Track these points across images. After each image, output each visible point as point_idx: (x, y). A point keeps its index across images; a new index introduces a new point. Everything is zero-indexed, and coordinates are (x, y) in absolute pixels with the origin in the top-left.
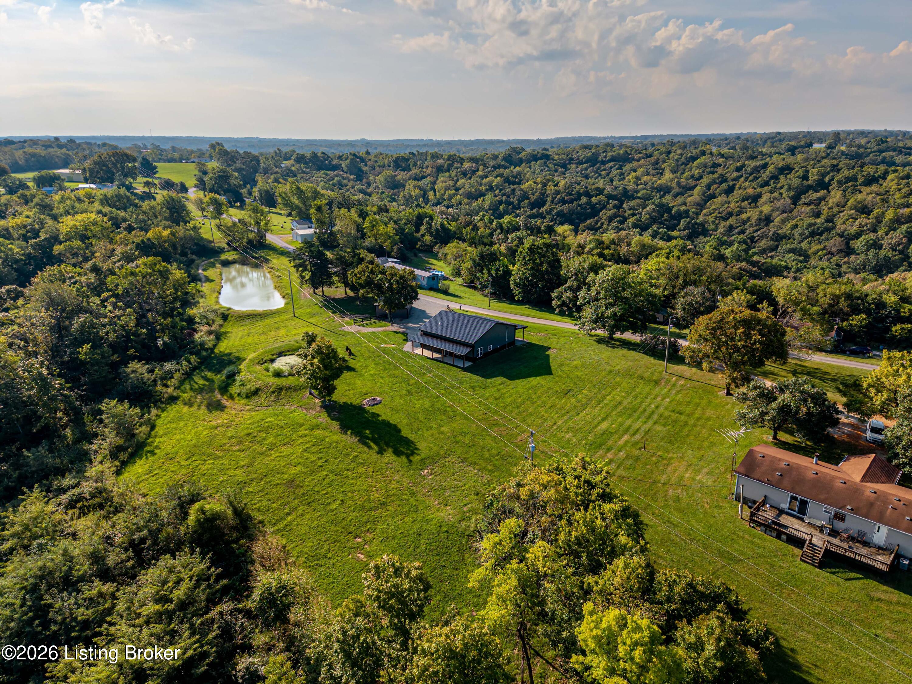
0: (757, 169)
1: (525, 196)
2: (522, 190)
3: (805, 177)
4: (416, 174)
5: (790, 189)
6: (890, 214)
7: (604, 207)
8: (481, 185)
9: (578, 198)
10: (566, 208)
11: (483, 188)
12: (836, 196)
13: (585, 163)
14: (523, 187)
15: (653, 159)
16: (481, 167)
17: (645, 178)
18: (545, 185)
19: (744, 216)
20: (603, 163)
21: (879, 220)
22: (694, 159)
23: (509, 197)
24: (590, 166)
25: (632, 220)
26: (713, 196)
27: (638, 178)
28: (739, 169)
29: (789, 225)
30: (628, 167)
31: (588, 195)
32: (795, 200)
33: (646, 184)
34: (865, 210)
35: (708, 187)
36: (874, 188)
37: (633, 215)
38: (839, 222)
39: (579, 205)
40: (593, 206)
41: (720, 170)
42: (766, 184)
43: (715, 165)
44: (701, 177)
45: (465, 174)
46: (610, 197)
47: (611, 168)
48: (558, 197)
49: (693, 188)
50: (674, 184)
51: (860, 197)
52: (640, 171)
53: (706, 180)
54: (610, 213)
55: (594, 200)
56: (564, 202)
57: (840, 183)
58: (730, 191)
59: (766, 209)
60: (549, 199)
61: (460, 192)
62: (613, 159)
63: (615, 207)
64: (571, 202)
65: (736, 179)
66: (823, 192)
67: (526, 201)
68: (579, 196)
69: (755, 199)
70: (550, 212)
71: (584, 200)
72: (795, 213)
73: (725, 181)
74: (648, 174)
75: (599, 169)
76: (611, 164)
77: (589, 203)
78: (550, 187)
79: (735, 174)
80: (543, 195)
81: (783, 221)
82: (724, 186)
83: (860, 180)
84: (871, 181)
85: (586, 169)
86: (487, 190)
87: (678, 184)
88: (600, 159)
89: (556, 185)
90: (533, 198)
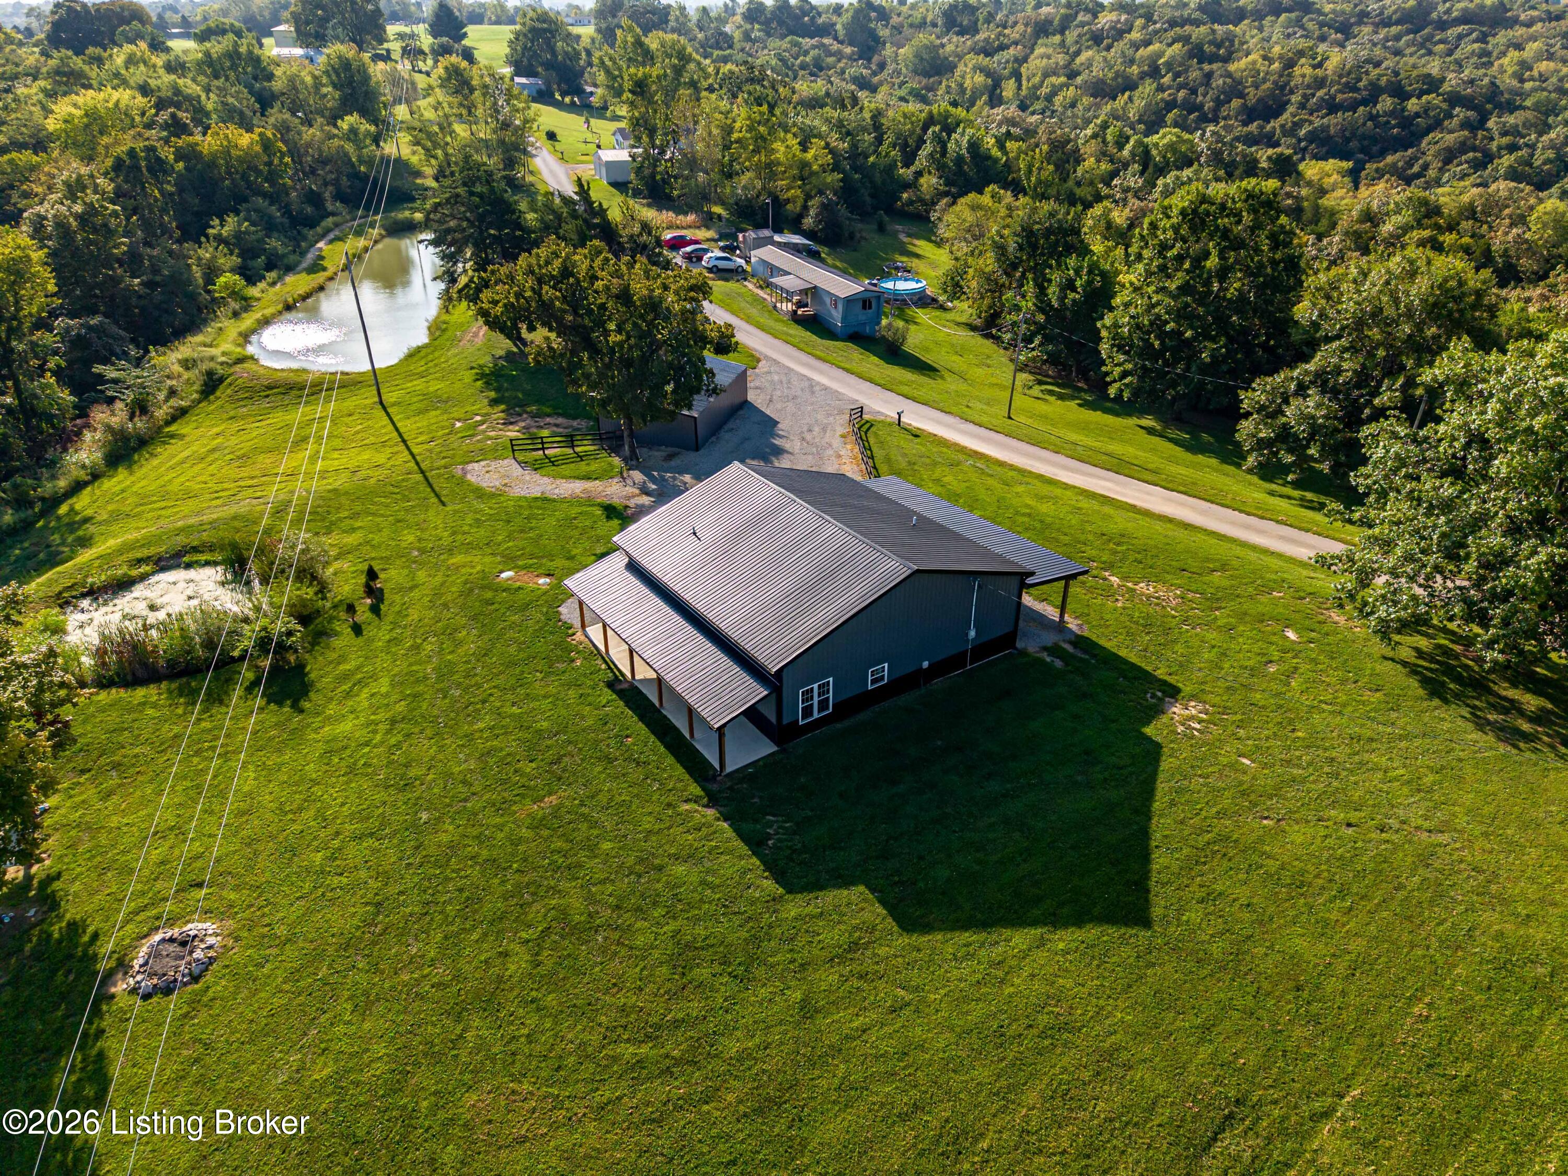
1: (1235, 89)
2: (1229, 75)
4: (987, 40)
7: (1437, 125)
8: (1132, 62)
9: (1372, 98)
10: (1335, 122)
11: (1135, 70)
13: (1397, 23)
14: (1232, 67)
16: (1139, 22)
17: (1544, 66)
18: (1289, 64)
20: (1442, 25)
23: (1194, 91)
24: (1408, 32)
25: (1507, 160)
27: (1525, 66)
30: (1501, 37)
31: (1399, 92)
33: (1543, 78)
37: (1513, 148)
39: (1372, 117)
40: (1406, 122)
45: (1097, 39)
46: (1454, 99)
47: (1460, 37)
48: (1320, 93)
52: (1532, 48)
54: (1450, 139)
55: (1413, 105)
56: (1332, 107)
60: (1296, 98)
61: (1079, 80)
62: (1466, 18)
63: (1466, 125)
64: (1353, 107)
67: (1236, 103)
68: (1375, 92)
70: (1290, 131)
71: (1386, 103)
74: (1550, 57)
75: (1429, 38)
76: (1460, 29)
77: (1398, 113)
80: (1282, 88)
85: (1397, 38)
86: (1143, 76)
88: (1434, 15)
89: (1320, 65)
90: (1253, 95)
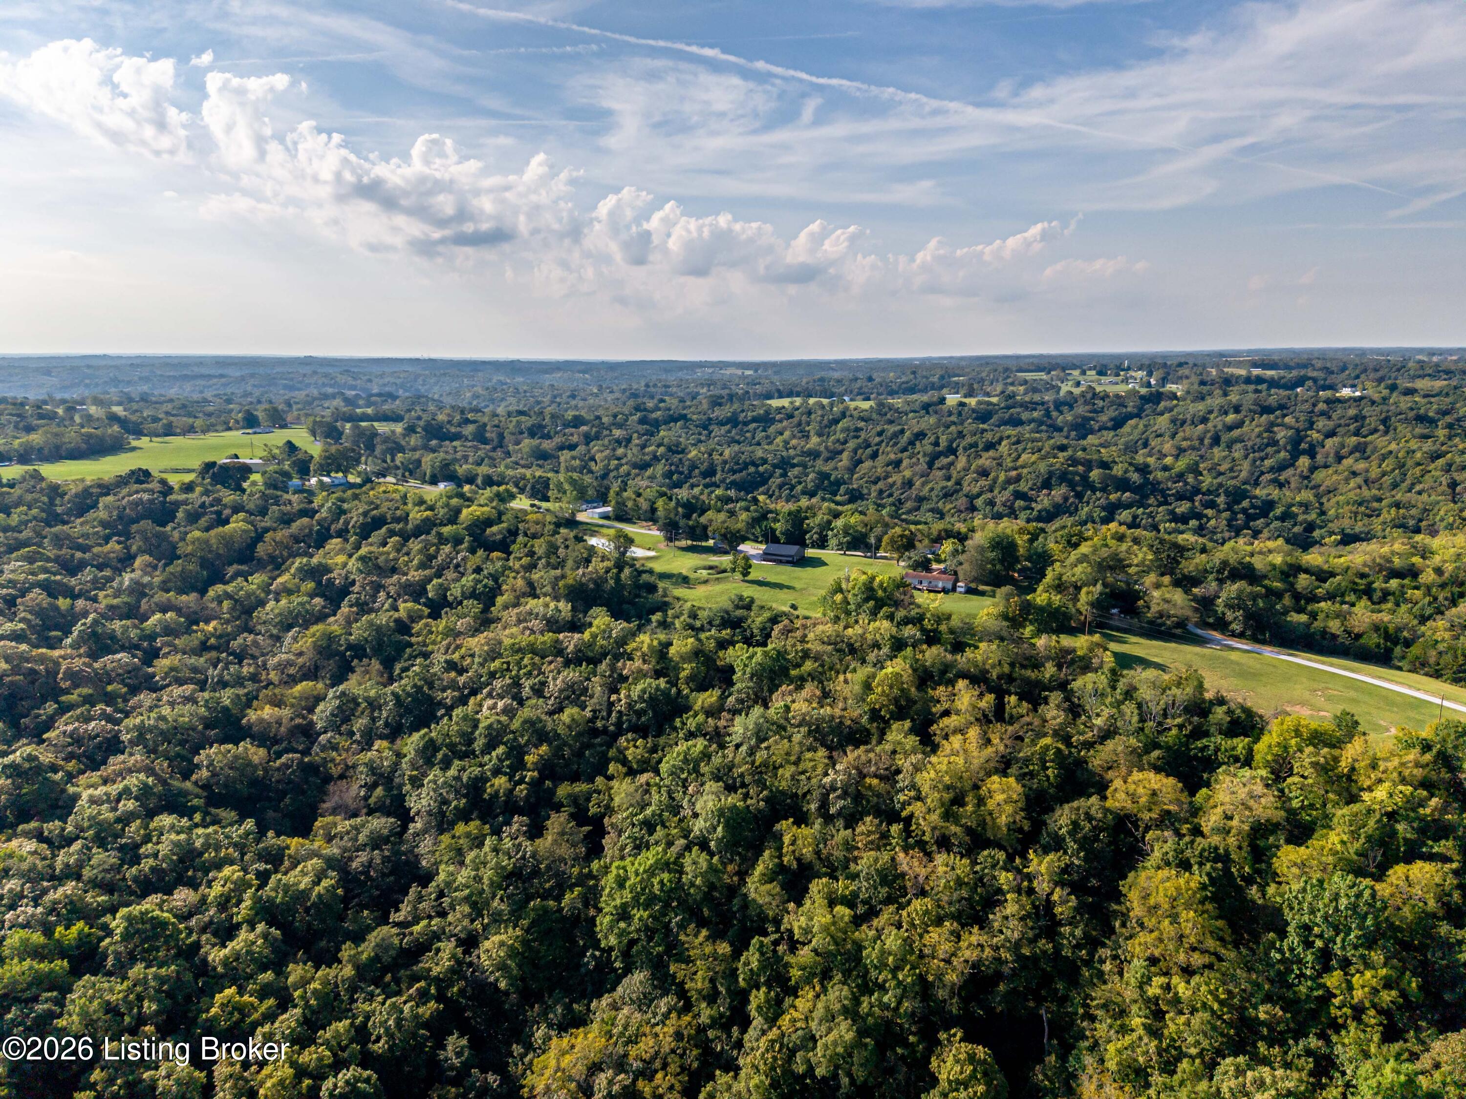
0: (896, 435)
1: (693, 466)
2: (689, 459)
3: (936, 444)
4: (563, 442)
5: (925, 455)
6: (1002, 477)
7: (771, 476)
10: (737, 476)
11: (647, 458)
12: (962, 462)
14: (690, 456)
15: (795, 420)
17: (794, 442)
18: (710, 455)
19: (890, 480)
20: (746, 424)
21: (995, 480)
22: (836, 421)
23: (678, 466)
25: (799, 488)
26: (860, 462)
27: (786, 443)
28: (880, 434)
29: (927, 488)
30: (772, 430)
31: (754, 464)
32: (930, 464)
33: (795, 448)
34: (984, 473)
35: (855, 451)
36: (991, 453)
37: (800, 483)
38: (965, 484)
40: (761, 475)
41: (863, 434)
42: (904, 450)
43: (858, 430)
44: (845, 442)
45: (619, 442)
46: (775, 466)
48: (727, 466)
49: (841, 452)
50: (822, 448)
51: (980, 462)
52: (787, 434)
53: (851, 445)
54: (779, 481)
55: (761, 469)
56: (734, 472)
57: (965, 449)
58: (874, 456)
59: (908, 473)
60: (719, 468)
62: (754, 420)
63: (782, 476)
64: (741, 471)
65: (879, 444)
66: (952, 457)
67: (697, 471)
68: (746, 466)
69: (897, 464)
70: (723, 481)
71: (752, 469)
72: (931, 477)
73: (869, 446)
74: (794, 437)
76: (754, 425)
77: (757, 472)
78: (716, 456)
79: (877, 439)
80: (712, 464)
81: (923, 484)
82: (869, 451)
83: (981, 446)
84: (990, 446)
85: (729, 431)
87: (826, 448)
89: (722, 455)
90: (704, 467)
